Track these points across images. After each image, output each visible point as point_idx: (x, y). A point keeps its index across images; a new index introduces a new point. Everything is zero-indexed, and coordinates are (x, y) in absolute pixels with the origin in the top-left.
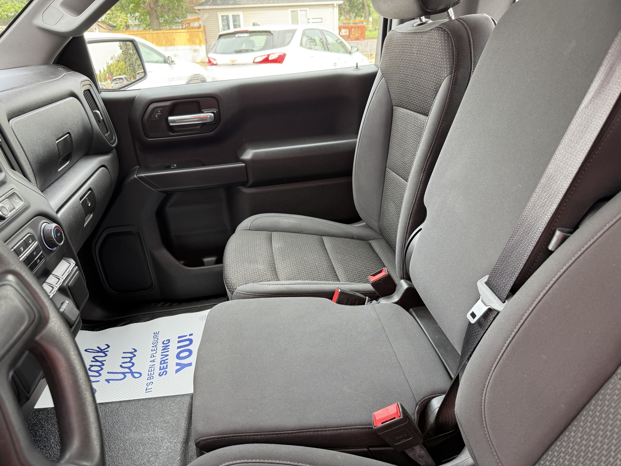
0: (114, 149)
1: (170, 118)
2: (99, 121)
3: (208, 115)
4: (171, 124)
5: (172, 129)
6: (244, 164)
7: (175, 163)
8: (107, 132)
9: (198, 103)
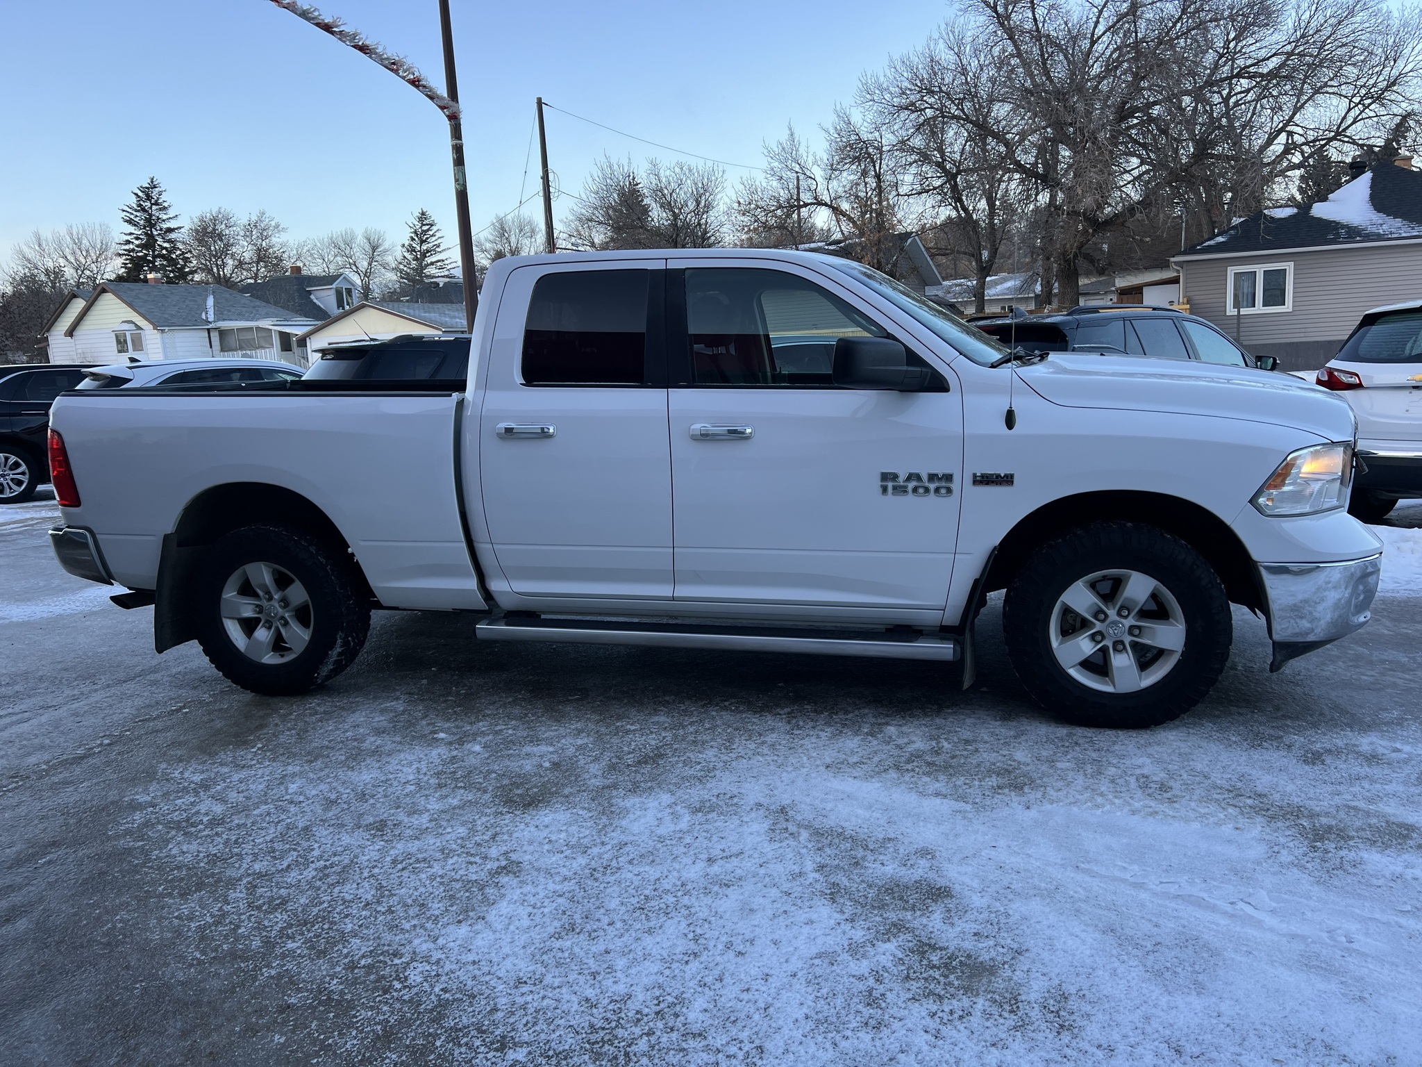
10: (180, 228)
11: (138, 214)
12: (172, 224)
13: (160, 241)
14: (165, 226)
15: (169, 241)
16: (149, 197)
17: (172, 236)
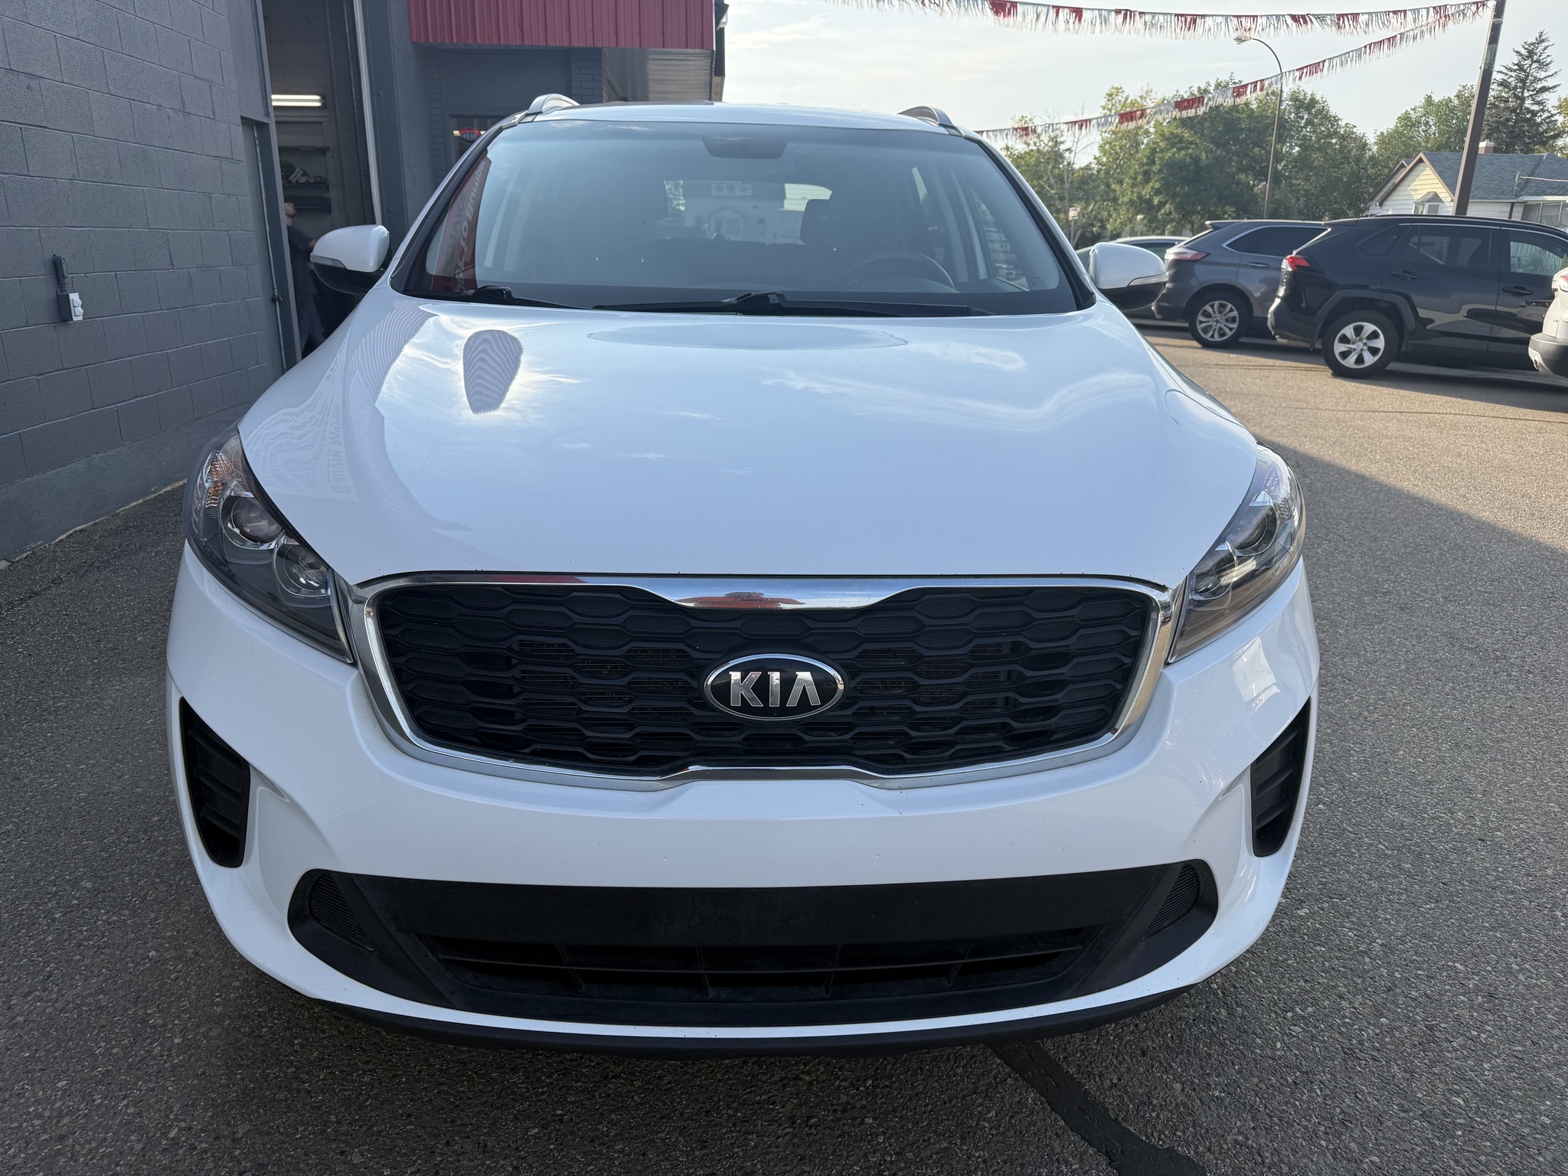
10: (1555, 87)
11: (1514, 74)
12: (1549, 83)
13: (1528, 103)
14: (1539, 86)
15: (1539, 103)
16: (1531, 53)
17: (1545, 95)
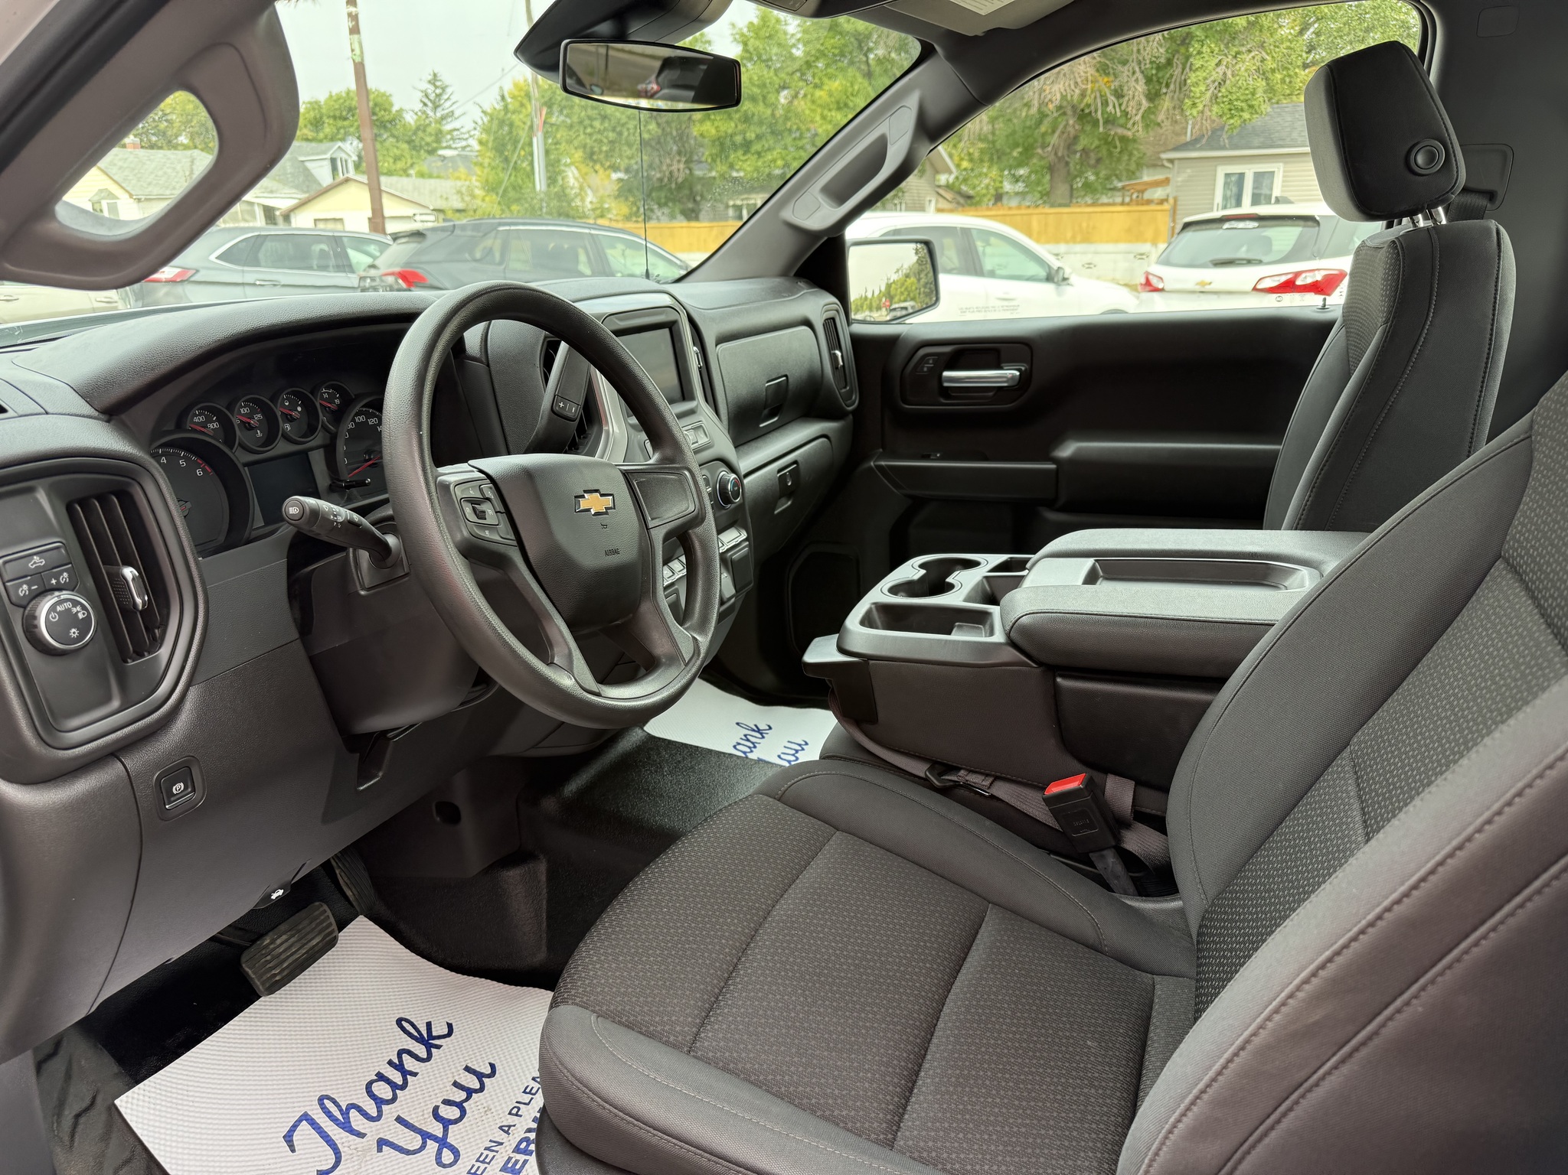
0: (851, 417)
1: (946, 374)
2: (837, 368)
3: (1008, 374)
4: (946, 384)
5: (947, 393)
6: (1053, 466)
7: (938, 452)
8: (845, 387)
9: (997, 351)
